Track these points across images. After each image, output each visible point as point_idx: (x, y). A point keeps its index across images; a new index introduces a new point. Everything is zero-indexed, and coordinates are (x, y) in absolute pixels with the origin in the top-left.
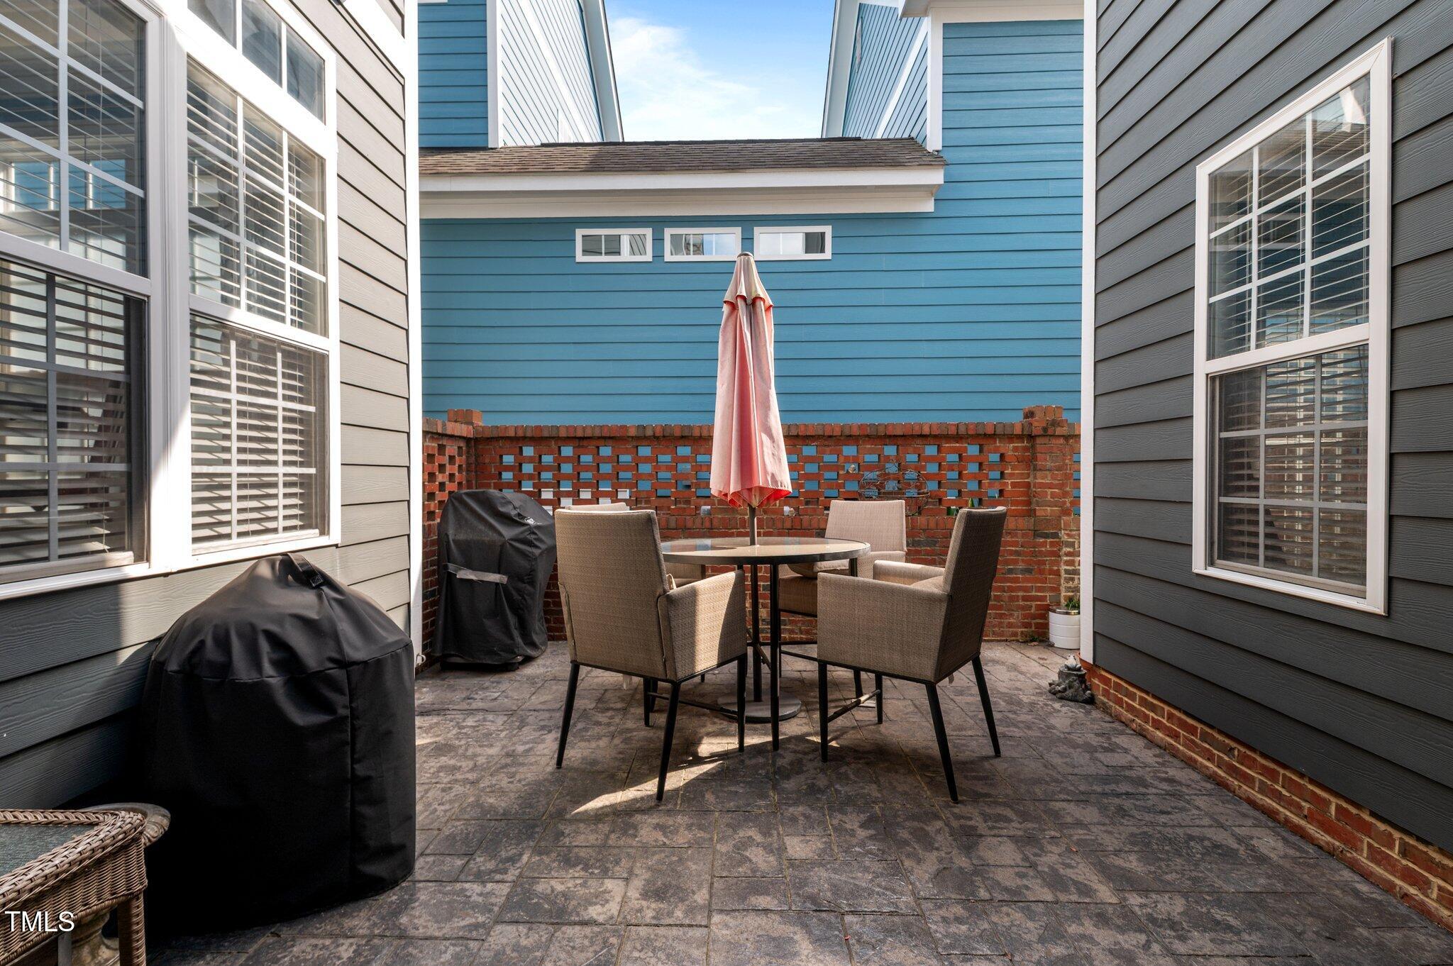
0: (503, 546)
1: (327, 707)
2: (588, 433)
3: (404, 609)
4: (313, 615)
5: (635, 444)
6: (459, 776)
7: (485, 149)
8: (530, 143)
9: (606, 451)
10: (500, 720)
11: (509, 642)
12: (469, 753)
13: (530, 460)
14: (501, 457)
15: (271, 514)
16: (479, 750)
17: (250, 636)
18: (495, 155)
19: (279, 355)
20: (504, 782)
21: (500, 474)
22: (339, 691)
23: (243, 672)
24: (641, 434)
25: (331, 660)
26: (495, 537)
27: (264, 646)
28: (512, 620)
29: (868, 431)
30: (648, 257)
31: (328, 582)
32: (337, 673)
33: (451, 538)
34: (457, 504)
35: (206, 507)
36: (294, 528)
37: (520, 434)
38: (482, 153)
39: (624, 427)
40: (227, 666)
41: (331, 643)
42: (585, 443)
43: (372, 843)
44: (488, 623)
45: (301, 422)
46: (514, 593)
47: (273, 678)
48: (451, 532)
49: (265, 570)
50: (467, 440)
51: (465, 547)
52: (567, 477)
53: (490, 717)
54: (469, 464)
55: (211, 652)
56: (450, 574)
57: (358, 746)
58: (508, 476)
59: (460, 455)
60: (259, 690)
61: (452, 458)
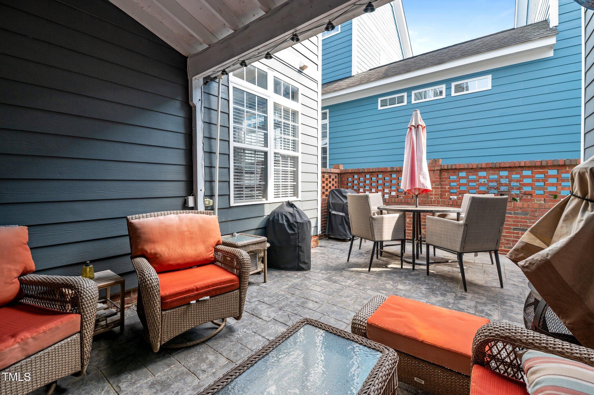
0: (344, 205)
1: (294, 230)
2: (374, 170)
3: (316, 218)
4: (292, 212)
5: (390, 174)
6: (324, 258)
7: (351, 77)
8: (365, 70)
9: (380, 176)
10: (338, 251)
11: (345, 233)
12: (328, 255)
13: (356, 179)
14: (348, 178)
15: (287, 193)
16: (331, 255)
17: (282, 215)
18: (353, 78)
19: (289, 158)
20: (334, 261)
21: (347, 184)
22: (296, 228)
23: (281, 222)
24: (392, 170)
25: (295, 221)
26: (342, 202)
27: (284, 217)
28: (346, 227)
29: (491, 166)
30: (405, 103)
31: (295, 207)
32: (296, 224)
33: (330, 202)
34: (332, 192)
35: (276, 191)
36: (292, 196)
37: (353, 171)
38: (350, 79)
39: (386, 168)
40: (278, 220)
41: (295, 218)
42: (373, 174)
43: (302, 260)
44: (340, 227)
45: (293, 172)
46: (347, 219)
47: (286, 224)
48: (330, 200)
49: (285, 203)
50: (338, 174)
51: (334, 204)
52: (368, 185)
53: (336, 250)
54: (338, 181)
55: (276, 217)
56: (330, 212)
57: (299, 240)
58: (350, 184)
59: (336, 178)
60: (283, 225)
61: (333, 179)
